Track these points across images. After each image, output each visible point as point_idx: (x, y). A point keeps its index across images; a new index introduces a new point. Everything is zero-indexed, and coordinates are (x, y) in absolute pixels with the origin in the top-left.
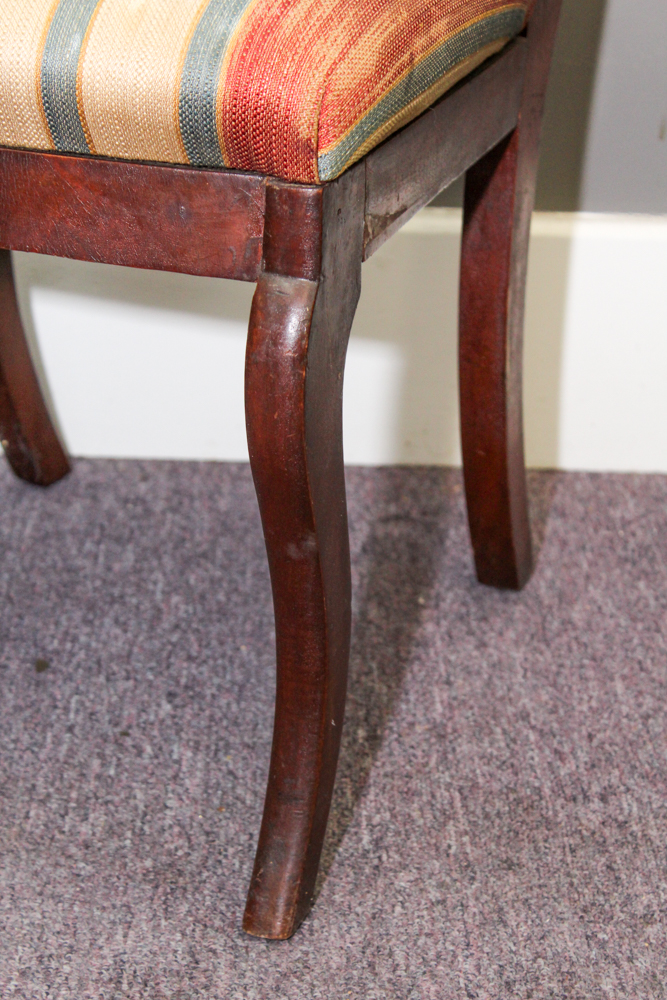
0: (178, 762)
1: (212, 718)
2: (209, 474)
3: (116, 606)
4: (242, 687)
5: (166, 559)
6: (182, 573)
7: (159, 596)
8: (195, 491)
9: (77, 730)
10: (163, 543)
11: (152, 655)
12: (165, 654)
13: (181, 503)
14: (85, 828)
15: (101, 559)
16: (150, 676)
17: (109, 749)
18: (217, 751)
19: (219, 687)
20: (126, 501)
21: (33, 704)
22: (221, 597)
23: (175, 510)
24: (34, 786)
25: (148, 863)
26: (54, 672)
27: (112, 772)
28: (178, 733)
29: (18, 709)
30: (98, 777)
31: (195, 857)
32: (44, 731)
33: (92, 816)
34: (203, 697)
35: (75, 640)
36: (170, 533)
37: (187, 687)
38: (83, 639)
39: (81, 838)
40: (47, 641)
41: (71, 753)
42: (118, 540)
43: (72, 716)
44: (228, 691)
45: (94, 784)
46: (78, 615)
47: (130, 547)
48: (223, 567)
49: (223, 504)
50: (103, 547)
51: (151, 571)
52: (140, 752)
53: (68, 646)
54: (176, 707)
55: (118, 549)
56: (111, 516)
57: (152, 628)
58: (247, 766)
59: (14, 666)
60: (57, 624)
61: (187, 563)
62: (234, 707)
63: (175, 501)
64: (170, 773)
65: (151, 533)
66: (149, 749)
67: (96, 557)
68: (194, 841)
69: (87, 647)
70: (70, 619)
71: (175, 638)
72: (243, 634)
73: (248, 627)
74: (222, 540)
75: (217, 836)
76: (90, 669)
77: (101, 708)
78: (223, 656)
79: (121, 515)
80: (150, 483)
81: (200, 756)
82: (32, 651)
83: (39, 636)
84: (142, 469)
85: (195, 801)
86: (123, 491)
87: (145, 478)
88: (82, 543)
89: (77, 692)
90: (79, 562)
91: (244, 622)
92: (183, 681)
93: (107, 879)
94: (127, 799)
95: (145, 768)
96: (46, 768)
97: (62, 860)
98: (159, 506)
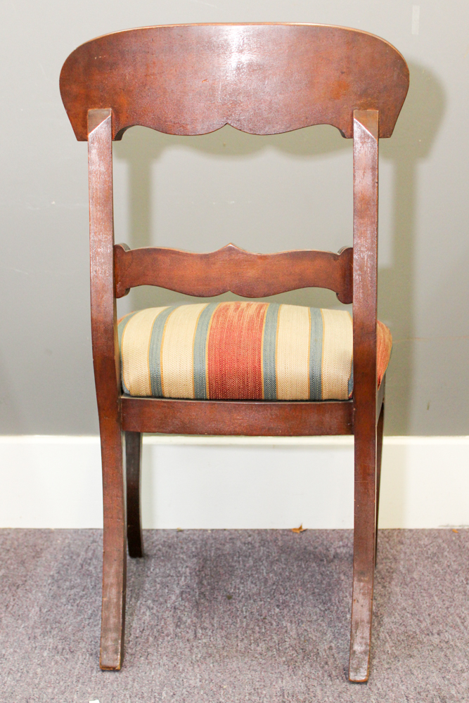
0: (286, 627)
1: (294, 613)
2: (272, 534)
3: (251, 578)
4: (302, 603)
5: (264, 562)
6: (271, 566)
7: (265, 574)
8: (269, 539)
9: (247, 618)
10: (262, 557)
11: (267, 593)
12: (272, 593)
14: (259, 648)
15: (241, 563)
16: (269, 600)
17: (261, 624)
18: (299, 623)
19: (294, 603)
20: (245, 544)
21: (230, 610)
22: (287, 574)
23: (263, 546)
24: (237, 636)
25: (284, 659)
26: (234, 599)
27: (263, 631)
28: (283, 617)
29: (225, 612)
30: (259, 632)
31: (300, 656)
32: (236, 618)
33: (260, 645)
34: (289, 606)
35: (239, 589)
36: (263, 553)
37: (283, 603)
38: (241, 588)
39: (258, 652)
40: (229, 589)
41: (248, 625)
42: (246, 556)
43: (245, 613)
44: (298, 604)
45: (258, 635)
46: (238, 581)
47: (250, 558)
48: (285, 564)
49: (280, 543)
50: (241, 559)
51: (260, 566)
52: (272, 625)
53: (237, 591)
54: (280, 609)
55: (247, 559)
56: (241, 548)
57: (265, 584)
58: (310, 628)
59: (220, 598)
60: (231, 584)
61: (272, 563)
62: (301, 609)
63: (262, 543)
64: (284, 630)
65: (256, 554)
66: (274, 623)
67: (239, 562)
68: (298, 652)
69: (244, 591)
70: (235, 582)
71: (274, 587)
72: (298, 585)
73: (299, 583)
74: (282, 555)
75: (306, 650)
76: (247, 598)
77: (255, 611)
78: (293, 593)
79: (244, 548)
80: (252, 537)
81: (293, 625)
82: (225, 593)
83: (226, 588)
84: (248, 533)
85: (295, 639)
86: (243, 540)
87: (250, 536)
88: (233, 558)
89: (244, 606)
90: (233, 564)
91: (298, 581)
92: (281, 601)
93: (271, 664)
94: (271, 639)
95: (275, 629)
96: (240, 630)
97: (254, 659)
98: (257, 545)
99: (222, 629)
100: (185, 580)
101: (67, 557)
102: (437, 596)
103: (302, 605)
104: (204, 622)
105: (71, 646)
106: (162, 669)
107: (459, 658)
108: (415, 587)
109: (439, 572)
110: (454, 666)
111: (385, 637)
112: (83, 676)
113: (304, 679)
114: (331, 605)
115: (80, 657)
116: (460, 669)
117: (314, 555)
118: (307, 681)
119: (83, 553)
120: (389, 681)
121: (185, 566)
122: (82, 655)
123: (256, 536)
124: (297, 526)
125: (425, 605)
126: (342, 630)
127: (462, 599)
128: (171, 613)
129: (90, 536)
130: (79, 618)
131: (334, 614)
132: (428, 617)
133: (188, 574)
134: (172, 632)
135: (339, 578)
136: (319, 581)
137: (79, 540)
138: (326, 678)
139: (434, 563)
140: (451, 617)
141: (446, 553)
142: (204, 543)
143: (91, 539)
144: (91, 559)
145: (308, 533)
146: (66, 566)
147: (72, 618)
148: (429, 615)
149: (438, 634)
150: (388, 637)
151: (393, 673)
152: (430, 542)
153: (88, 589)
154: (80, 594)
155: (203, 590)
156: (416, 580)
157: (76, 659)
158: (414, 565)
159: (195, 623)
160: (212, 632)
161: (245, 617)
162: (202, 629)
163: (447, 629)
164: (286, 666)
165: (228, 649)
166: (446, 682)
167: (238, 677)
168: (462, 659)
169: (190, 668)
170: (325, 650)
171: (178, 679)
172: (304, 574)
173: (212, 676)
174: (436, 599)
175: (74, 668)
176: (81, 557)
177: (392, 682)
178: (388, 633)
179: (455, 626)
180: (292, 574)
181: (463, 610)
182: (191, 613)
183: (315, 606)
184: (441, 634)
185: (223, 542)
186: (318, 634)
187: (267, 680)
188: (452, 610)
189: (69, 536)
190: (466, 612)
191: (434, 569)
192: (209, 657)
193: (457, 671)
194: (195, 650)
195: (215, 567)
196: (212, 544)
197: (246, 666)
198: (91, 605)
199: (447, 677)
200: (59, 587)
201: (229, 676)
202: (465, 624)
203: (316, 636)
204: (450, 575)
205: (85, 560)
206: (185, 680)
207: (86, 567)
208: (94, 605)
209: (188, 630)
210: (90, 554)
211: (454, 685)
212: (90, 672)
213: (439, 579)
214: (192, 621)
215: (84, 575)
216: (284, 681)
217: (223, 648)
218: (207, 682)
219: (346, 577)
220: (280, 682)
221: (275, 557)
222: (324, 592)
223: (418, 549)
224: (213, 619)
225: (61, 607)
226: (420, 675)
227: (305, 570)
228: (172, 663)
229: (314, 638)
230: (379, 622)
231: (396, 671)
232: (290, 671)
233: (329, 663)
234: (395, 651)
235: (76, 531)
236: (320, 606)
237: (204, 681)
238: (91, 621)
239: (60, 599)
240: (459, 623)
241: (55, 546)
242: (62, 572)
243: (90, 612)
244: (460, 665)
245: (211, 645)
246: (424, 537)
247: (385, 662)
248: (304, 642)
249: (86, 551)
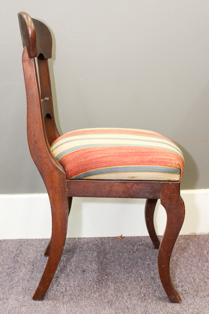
0: (109, 285)
1: (114, 278)
3: (95, 261)
4: (118, 273)
5: (102, 253)
6: (105, 256)
7: (102, 259)
8: (105, 242)
9: (91, 281)
10: (101, 251)
11: (102, 269)
12: (104, 268)
13: (103, 244)
14: (95, 296)
15: (91, 254)
16: (102, 272)
17: (97, 284)
18: (115, 283)
19: (114, 273)
20: (94, 245)
21: (83, 277)
22: (113, 259)
23: (102, 246)
24: (86, 290)
25: (107, 300)
26: (86, 272)
27: (98, 287)
28: (108, 280)
29: (81, 278)
30: (96, 288)
31: (115, 299)
32: (86, 281)
33: (96, 294)
34: (112, 275)
35: (88, 267)
36: (102, 249)
37: (109, 273)
38: (90, 267)
39: (95, 297)
40: (84, 267)
41: (91, 284)
42: (93, 251)
43: (90, 279)
44: (116, 274)
45: (96, 289)
46: (88, 263)
47: (96, 252)
48: (112, 254)
49: (111, 244)
50: (91, 252)
51: (100, 255)
52: (103, 284)
53: (88, 268)
54: (107, 277)
55: (94, 252)
56: (91, 247)
57: (101, 265)
58: (121, 285)
59: (79, 272)
60: (85, 264)
62: (117, 276)
64: (108, 287)
65: (99, 249)
66: (104, 283)
67: (90, 254)
68: (114, 297)
69: (91, 268)
70: (87, 264)
71: (106, 266)
72: (117, 265)
73: (118, 263)
74: (111, 250)
75: (118, 296)
76: (92, 271)
77: (95, 277)
78: (114, 268)
80: (97, 241)
81: (113, 284)
82: (82, 269)
83: (82, 267)
84: (96, 239)
85: (113, 291)
86: (93, 243)
87: (96, 241)
88: (87, 252)
89: (90, 275)
90: (87, 255)
91: (117, 263)
92: (108, 273)
93: (100, 303)
94: (102, 291)
95: (104, 286)
96: (87, 287)
97: (92, 300)
98: (99, 245)
99: (79, 286)
100: (63, 263)
101: (7, 253)
102: (183, 268)
103: (118, 275)
104: (71, 283)
105: (7, 296)
106: (49, 306)
107: (190, 298)
108: (174, 264)
109: (186, 257)
110: (187, 302)
111: (156, 289)
112: (12, 310)
113: (115, 310)
114: (132, 274)
115: (11, 301)
116: (189, 303)
117: (127, 249)
118: (116, 310)
119: (15, 251)
120: (155, 309)
121: (64, 256)
122: (12, 301)
123: (99, 241)
124: (120, 235)
125: (177, 273)
126: (136, 286)
127: (196, 270)
128: (55, 279)
129: (19, 243)
130: (11, 283)
131: (133, 278)
132: (178, 278)
133: (65, 260)
134: (55, 288)
135: (138, 260)
136: (128, 262)
137: (14, 245)
138: (125, 309)
139: (185, 252)
140: (189, 278)
141: (191, 247)
142: (74, 245)
143: (20, 244)
144: (19, 254)
145: (125, 238)
146: (7, 258)
147: (8, 283)
148: (179, 278)
149: (182, 287)
150: (157, 289)
151: (157, 306)
152: (184, 241)
153: (17, 269)
154: (13, 271)
155: (71, 268)
156: (174, 261)
157: (9, 302)
158: (175, 254)
159: (66, 284)
160: (74, 288)
161: (90, 281)
162: (69, 287)
163: (186, 284)
164: (107, 304)
165: (81, 296)
166: (182, 310)
167: (84, 309)
168: (191, 298)
169: (62, 306)
170: (127, 296)
171: (56, 311)
172: (121, 259)
173: (72, 309)
174: (183, 270)
175: (7, 307)
176: (14, 253)
177: (157, 310)
178: (157, 287)
179: (190, 283)
180: (115, 259)
181: (195, 275)
182: (65, 279)
183: (124, 275)
184: (183, 287)
185: (83, 244)
186: (124, 288)
187: (98, 310)
188: (190, 275)
189: (9, 243)
190: (196, 276)
191: (184, 255)
192: (71, 300)
193: (188, 304)
194: (65, 297)
195: (78, 256)
196: (78, 245)
197: (88, 304)
198: (17, 277)
199: (183, 307)
200: (3, 268)
201: (80, 309)
202: (195, 282)
203: (123, 289)
204: (191, 258)
205: (16, 255)
206: (59, 311)
207: (16, 258)
208: (19, 276)
209: (62, 287)
210: (18, 252)
211: (186, 311)
212: (15, 309)
213: (186, 260)
214: (65, 283)
215: (15, 262)
216: (106, 311)
217: (79, 296)
218: (69, 312)
219: (141, 260)
220: (104, 311)
221: (108, 251)
222: (130, 268)
223: (178, 245)
224: (75, 282)
225: (3, 278)
226: (170, 307)
227: (121, 257)
228: (54, 303)
229: (122, 290)
230: (154, 281)
231: (159, 305)
232: (109, 306)
233: (128, 302)
234: (160, 296)
235: (12, 240)
236: (127, 275)
237: (68, 311)
238: (17, 284)
239: (3, 274)
240: (193, 281)
241: (2, 248)
242: (5, 261)
243: (17, 280)
244: (190, 301)
245: (73, 295)
246: (181, 239)
247: (155, 301)
248: (117, 292)
249: (17, 250)
